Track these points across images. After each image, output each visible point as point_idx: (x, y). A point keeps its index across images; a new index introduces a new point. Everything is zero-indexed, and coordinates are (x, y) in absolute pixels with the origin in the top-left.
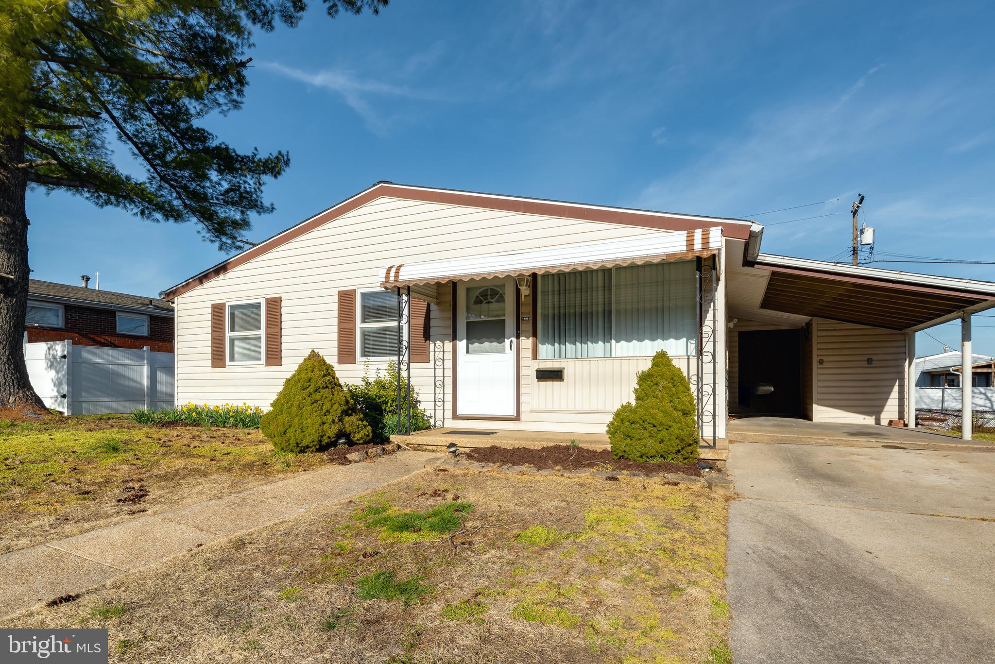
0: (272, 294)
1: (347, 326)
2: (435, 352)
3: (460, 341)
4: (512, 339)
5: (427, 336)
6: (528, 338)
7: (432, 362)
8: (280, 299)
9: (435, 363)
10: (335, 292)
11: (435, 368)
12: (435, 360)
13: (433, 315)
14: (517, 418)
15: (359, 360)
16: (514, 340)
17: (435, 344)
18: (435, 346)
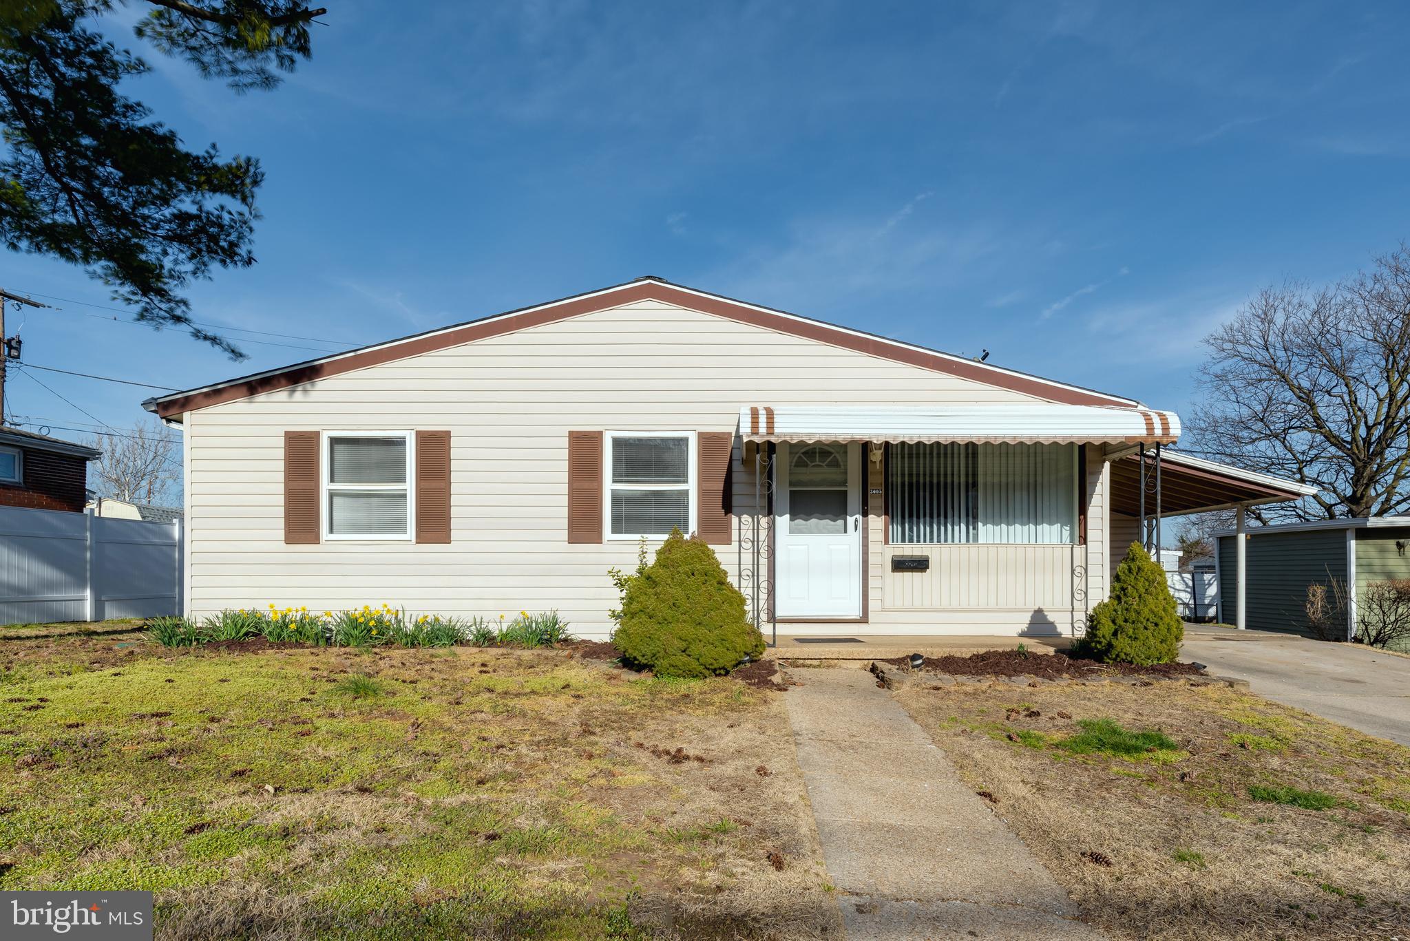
0: (433, 424)
1: (586, 485)
2: (740, 529)
3: (781, 515)
4: (857, 516)
5: (728, 507)
6: (879, 516)
7: (735, 544)
8: (448, 434)
9: (740, 545)
10: (565, 431)
11: (740, 553)
12: (740, 541)
13: (736, 477)
14: (864, 619)
15: (607, 539)
16: (859, 517)
17: (740, 519)
18: (740, 521)
